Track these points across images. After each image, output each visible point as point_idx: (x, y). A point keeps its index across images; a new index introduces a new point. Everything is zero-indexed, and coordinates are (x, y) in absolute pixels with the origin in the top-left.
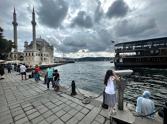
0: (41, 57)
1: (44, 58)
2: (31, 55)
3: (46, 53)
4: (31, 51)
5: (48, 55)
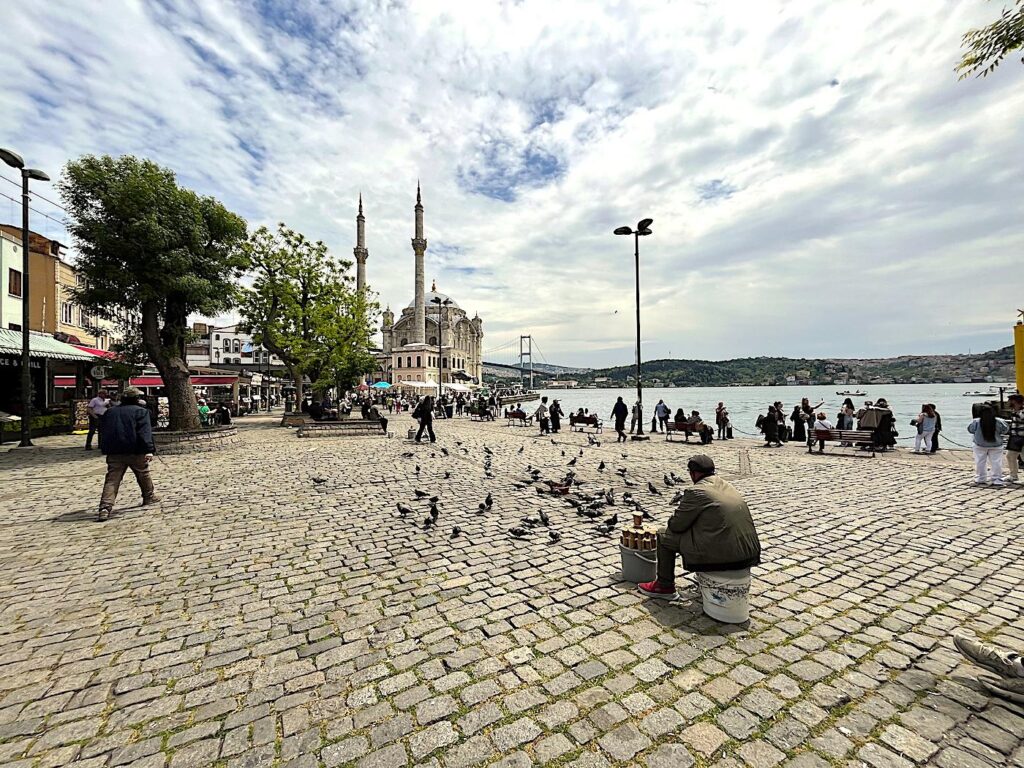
0: (444, 371)
1: (453, 375)
2: (414, 363)
3: (459, 355)
4: (414, 349)
5: (464, 361)
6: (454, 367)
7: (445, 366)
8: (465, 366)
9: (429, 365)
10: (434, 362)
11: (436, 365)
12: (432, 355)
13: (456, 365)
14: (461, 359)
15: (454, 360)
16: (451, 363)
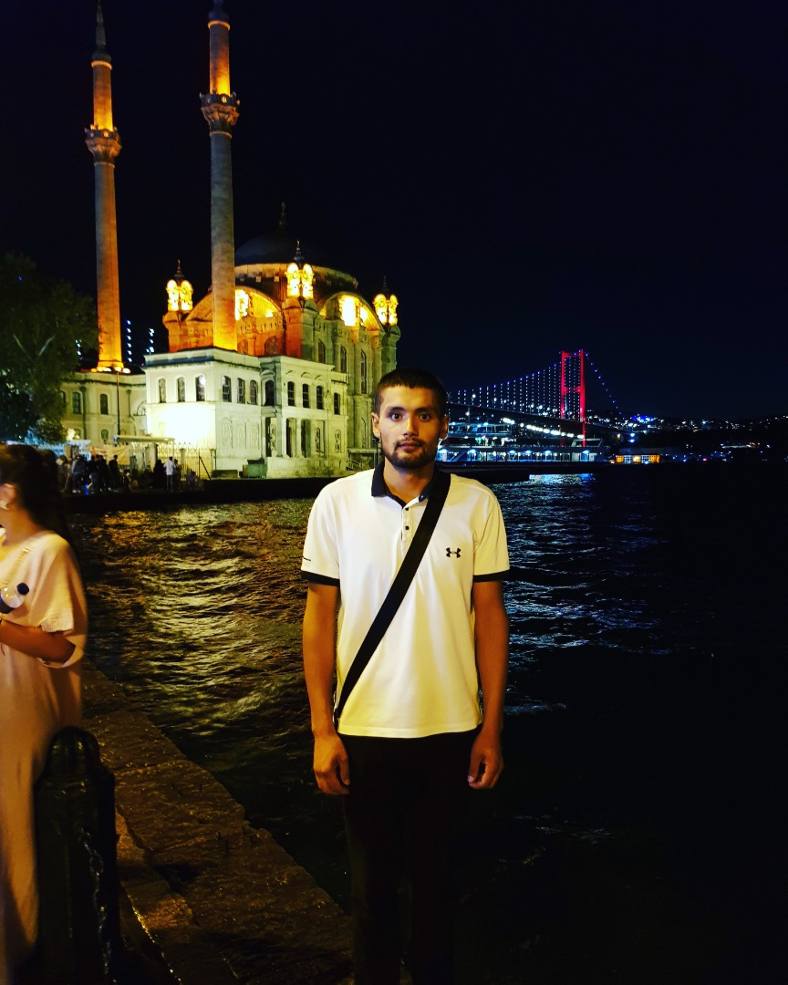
0: (268, 412)
1: (291, 422)
2: (190, 393)
3: (306, 375)
4: (189, 359)
5: (325, 390)
6: (291, 403)
7: (271, 401)
8: (328, 401)
9: (227, 397)
10: (240, 391)
11: (247, 397)
12: (235, 374)
13: (299, 399)
14: (313, 385)
15: (291, 386)
16: (282, 394)
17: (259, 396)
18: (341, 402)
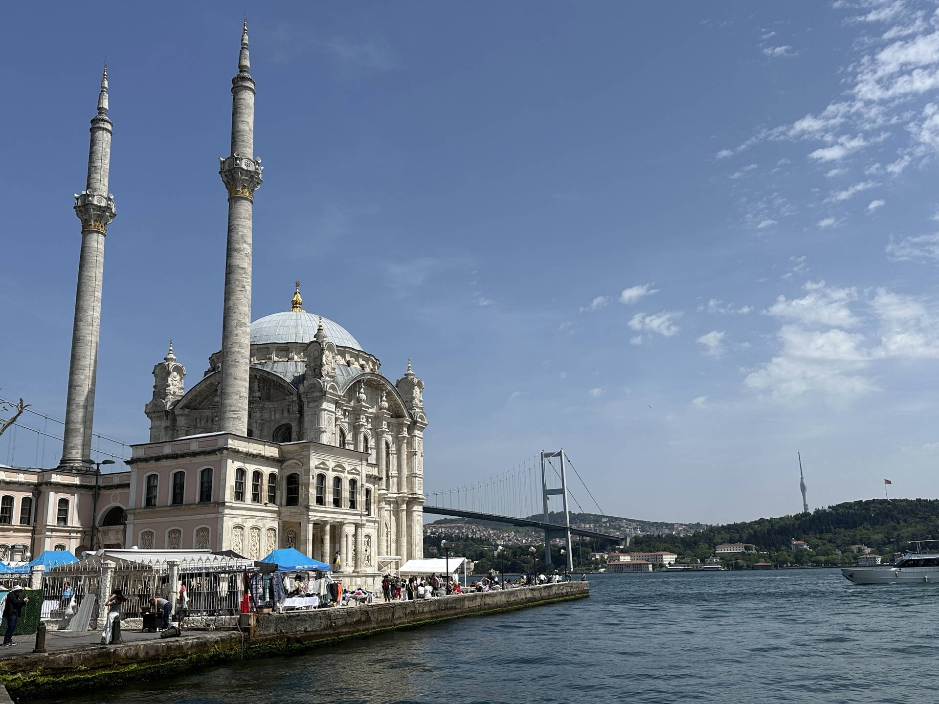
0: (290, 515)
1: (319, 526)
2: (192, 491)
3: (340, 467)
4: (194, 447)
5: (359, 484)
6: (320, 501)
7: (292, 500)
8: (361, 498)
9: (239, 495)
10: (256, 487)
11: (265, 494)
12: (250, 468)
13: (329, 497)
14: (346, 478)
15: (322, 478)
16: (310, 490)
17: (278, 493)
18: (372, 500)
